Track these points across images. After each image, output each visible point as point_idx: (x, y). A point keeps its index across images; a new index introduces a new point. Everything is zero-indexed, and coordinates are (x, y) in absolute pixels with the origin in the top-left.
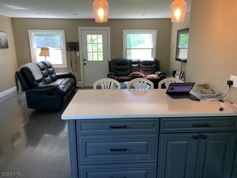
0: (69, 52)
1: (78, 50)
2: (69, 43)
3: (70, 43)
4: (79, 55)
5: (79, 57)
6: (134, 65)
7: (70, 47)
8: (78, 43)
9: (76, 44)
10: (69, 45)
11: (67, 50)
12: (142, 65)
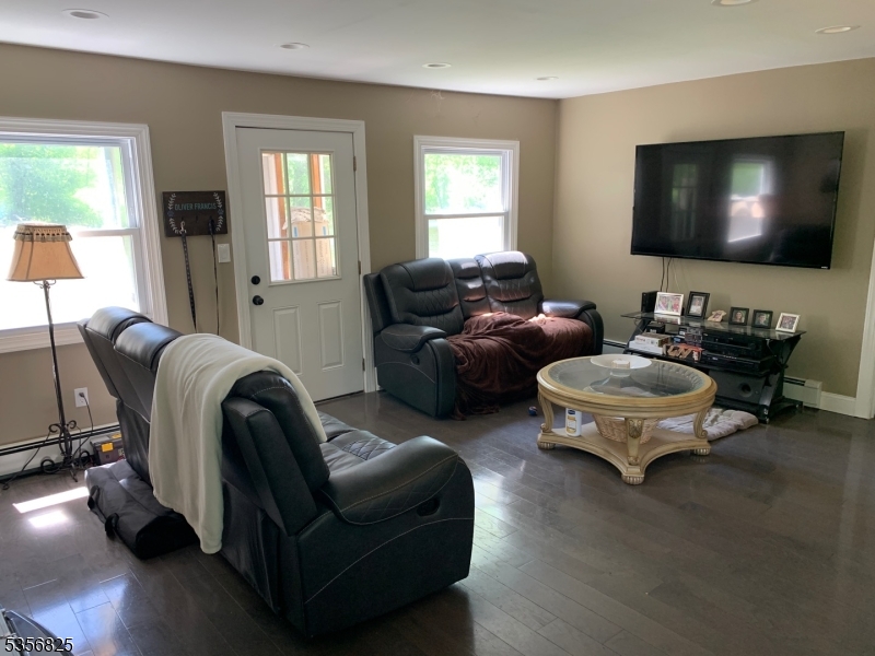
0: (176, 243)
1: (225, 230)
2: (177, 193)
3: (183, 196)
4: (228, 260)
5: (230, 265)
6: (471, 285)
7: (180, 216)
8: (223, 194)
9: (215, 201)
10: (177, 207)
11: (168, 232)
12: (495, 283)
